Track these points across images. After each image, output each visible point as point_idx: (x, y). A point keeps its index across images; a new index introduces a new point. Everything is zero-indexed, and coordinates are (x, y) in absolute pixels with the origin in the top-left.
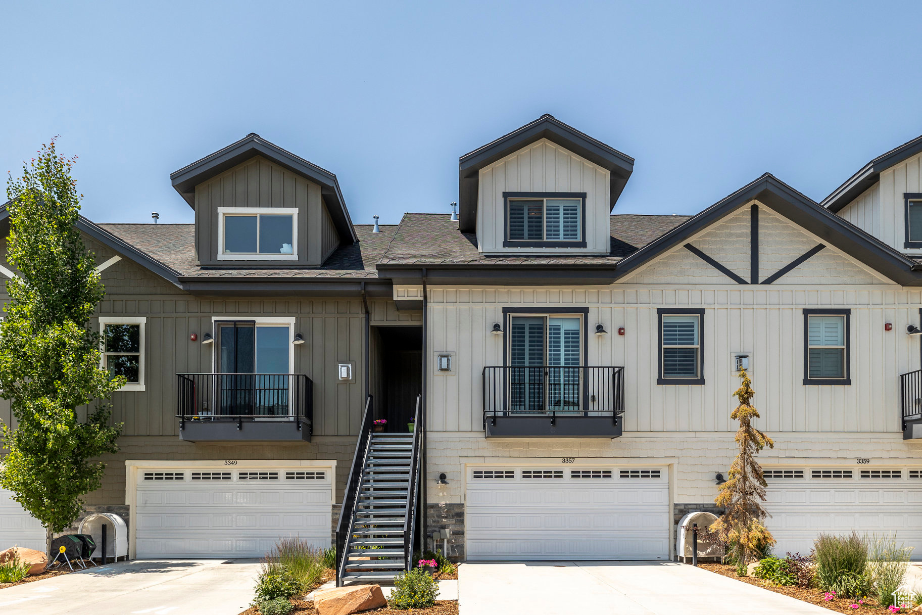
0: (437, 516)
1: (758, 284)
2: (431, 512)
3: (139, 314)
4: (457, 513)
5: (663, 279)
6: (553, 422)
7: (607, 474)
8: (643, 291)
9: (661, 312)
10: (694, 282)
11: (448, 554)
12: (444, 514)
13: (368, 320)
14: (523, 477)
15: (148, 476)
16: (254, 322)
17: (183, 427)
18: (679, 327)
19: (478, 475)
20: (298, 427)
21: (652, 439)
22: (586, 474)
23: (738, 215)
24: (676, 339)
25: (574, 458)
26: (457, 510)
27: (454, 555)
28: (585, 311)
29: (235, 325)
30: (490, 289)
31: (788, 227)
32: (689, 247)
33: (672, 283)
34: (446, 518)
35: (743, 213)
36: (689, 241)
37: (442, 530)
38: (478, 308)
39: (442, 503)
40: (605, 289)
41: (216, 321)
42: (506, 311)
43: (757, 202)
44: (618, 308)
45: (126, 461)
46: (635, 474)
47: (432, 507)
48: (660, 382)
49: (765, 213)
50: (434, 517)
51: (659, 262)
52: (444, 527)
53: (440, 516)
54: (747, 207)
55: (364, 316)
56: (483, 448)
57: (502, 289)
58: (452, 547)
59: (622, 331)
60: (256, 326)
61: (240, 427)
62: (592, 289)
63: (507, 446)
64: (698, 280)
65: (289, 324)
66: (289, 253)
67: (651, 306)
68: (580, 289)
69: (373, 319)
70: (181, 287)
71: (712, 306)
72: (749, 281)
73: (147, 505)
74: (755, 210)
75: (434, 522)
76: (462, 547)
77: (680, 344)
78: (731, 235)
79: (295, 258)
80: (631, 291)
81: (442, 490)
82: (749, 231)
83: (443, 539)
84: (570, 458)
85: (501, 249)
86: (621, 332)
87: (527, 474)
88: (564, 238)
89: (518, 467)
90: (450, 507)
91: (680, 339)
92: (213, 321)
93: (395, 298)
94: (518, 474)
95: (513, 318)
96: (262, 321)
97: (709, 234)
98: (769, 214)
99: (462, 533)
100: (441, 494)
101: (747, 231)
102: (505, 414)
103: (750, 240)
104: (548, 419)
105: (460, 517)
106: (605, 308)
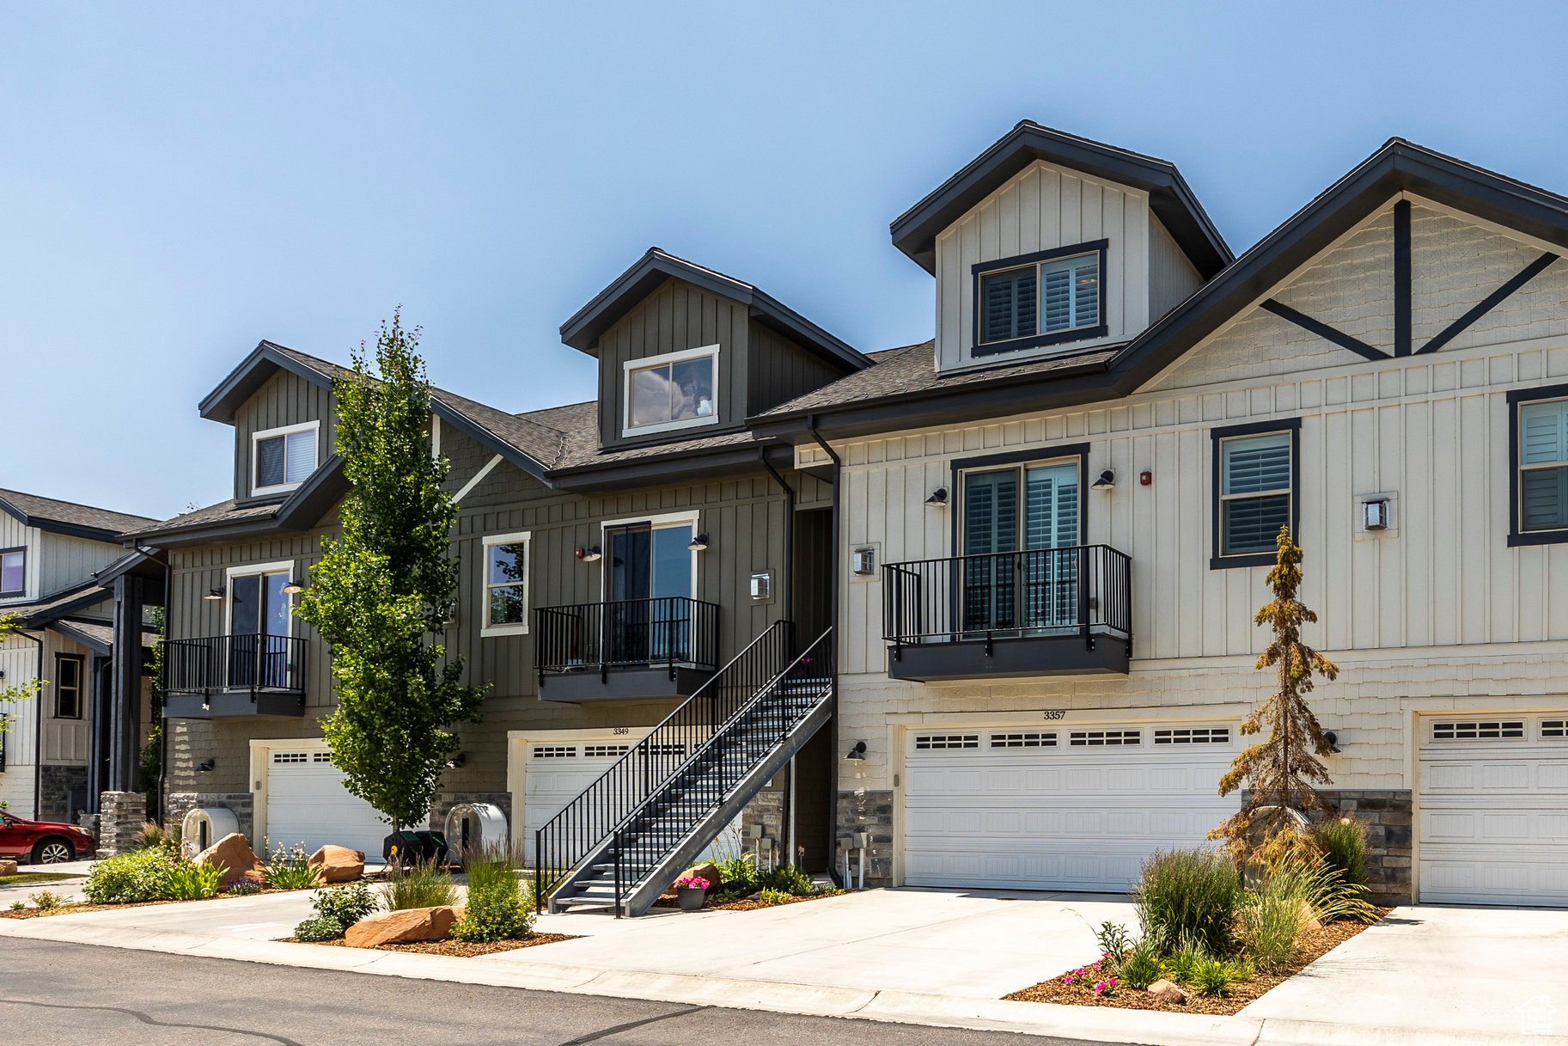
0: (852, 811)
1: (1408, 353)
2: (842, 804)
3: (522, 528)
4: (882, 807)
5: (1223, 373)
6: (990, 651)
7: (1133, 738)
8: (1187, 400)
9: (1217, 434)
10: (1280, 370)
11: (866, 873)
12: (861, 809)
13: (792, 503)
14: (992, 746)
15: (538, 752)
16: (650, 522)
17: (542, 684)
18: (1264, 456)
19: (922, 743)
20: (672, 677)
21: (1200, 672)
22: (1096, 739)
23: (1369, 227)
24: (1257, 481)
25: (1063, 711)
26: (880, 802)
27: (875, 876)
28: (1083, 450)
29: (627, 530)
30: (933, 432)
31: (1472, 233)
32: (1271, 305)
33: (1240, 376)
34: (864, 814)
35: (1378, 223)
36: (1271, 293)
37: (856, 835)
38: (915, 466)
39: (860, 791)
40: (1117, 406)
41: (605, 527)
42: (956, 465)
43: (1407, 195)
44: (1141, 437)
45: (509, 732)
46: (1182, 737)
47: (846, 796)
48: (1216, 564)
49: (1423, 212)
50: (847, 813)
51: (1215, 342)
52: (860, 829)
53: (856, 812)
54: (1387, 209)
55: (785, 497)
56: (919, 699)
57: (951, 430)
58: (873, 861)
59: (1144, 478)
60: (653, 528)
61: (605, 681)
62: (1097, 409)
63: (955, 693)
64: (1289, 364)
65: (691, 521)
66: (708, 413)
67: (1201, 424)
68: (1075, 413)
69: (798, 502)
70: (550, 485)
71: (1316, 411)
72: (1391, 351)
73: (536, 793)
74: (1403, 210)
75: (847, 820)
76: (887, 863)
77: (1265, 489)
78: (1352, 269)
79: (714, 420)
80: (1165, 403)
81: (860, 769)
82: (1390, 254)
83: (859, 849)
84: (1058, 711)
85: (970, 361)
86: (1147, 479)
87: (998, 741)
88: (1077, 325)
89: (984, 728)
90: (870, 795)
91: (1264, 480)
92: (603, 529)
93: (797, 466)
94: (985, 741)
95: (967, 476)
96: (660, 520)
97: (1310, 275)
98: (1433, 214)
99: (889, 840)
100: (858, 776)
101: (1387, 255)
102: (953, 638)
103: (1393, 272)
104: (982, 646)
105: (884, 812)
106: (1119, 439)
